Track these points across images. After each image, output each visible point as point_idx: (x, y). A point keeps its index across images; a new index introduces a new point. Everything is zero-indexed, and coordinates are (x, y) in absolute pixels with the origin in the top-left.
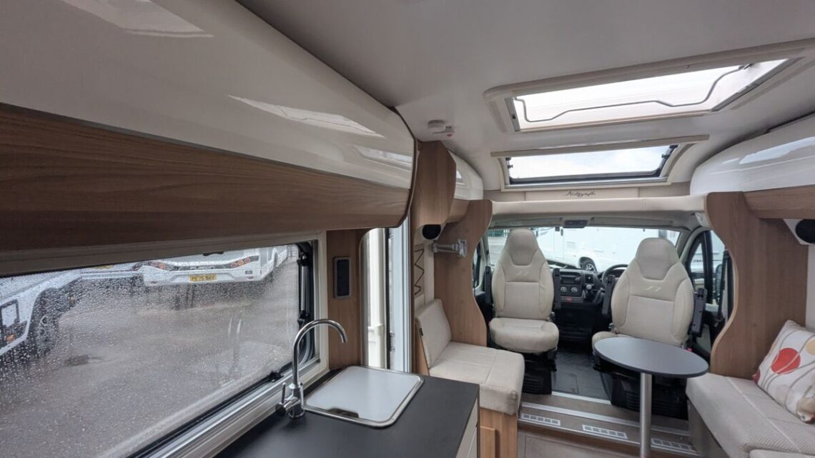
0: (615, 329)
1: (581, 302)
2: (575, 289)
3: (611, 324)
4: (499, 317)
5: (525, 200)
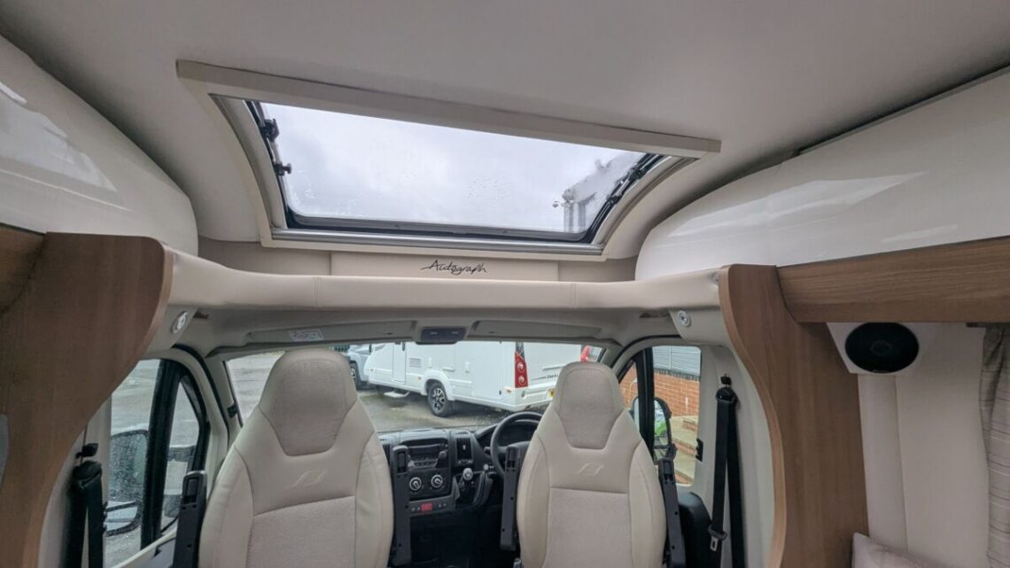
1: (452, 508)
2: (437, 479)
3: (516, 563)
5: (330, 274)
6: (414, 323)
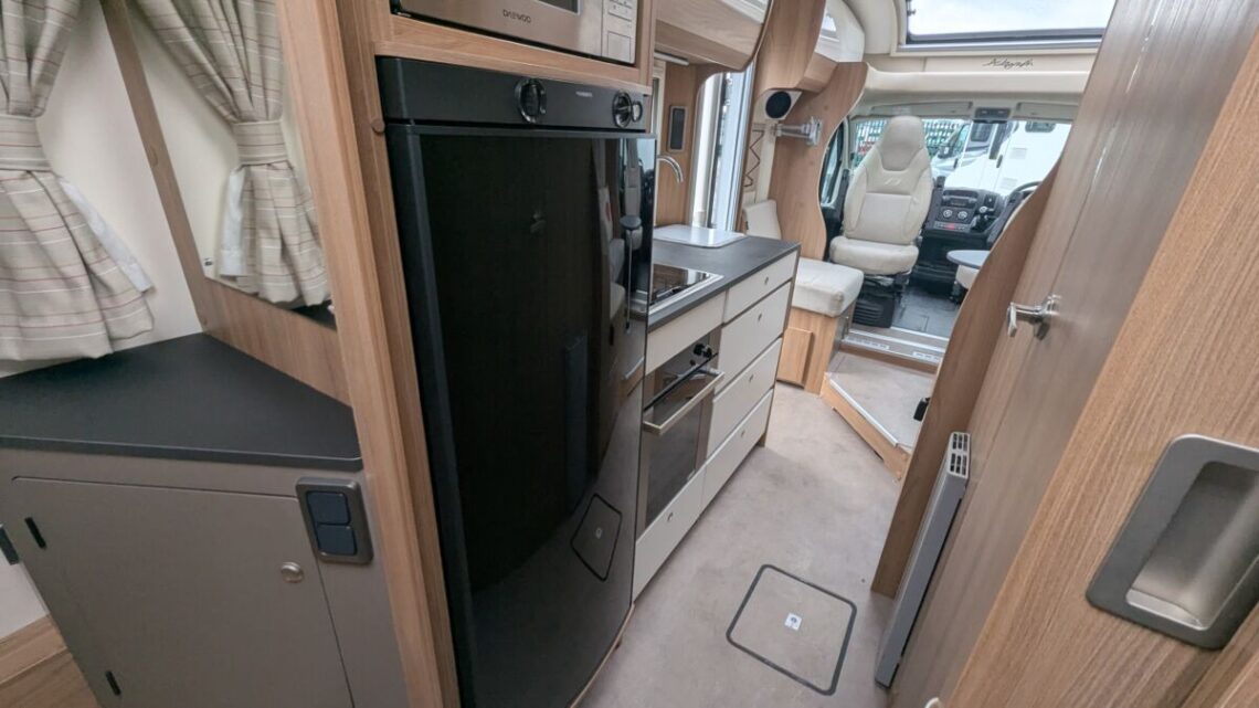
1: (967, 230)
4: (849, 238)
5: (923, 71)
6: (971, 104)
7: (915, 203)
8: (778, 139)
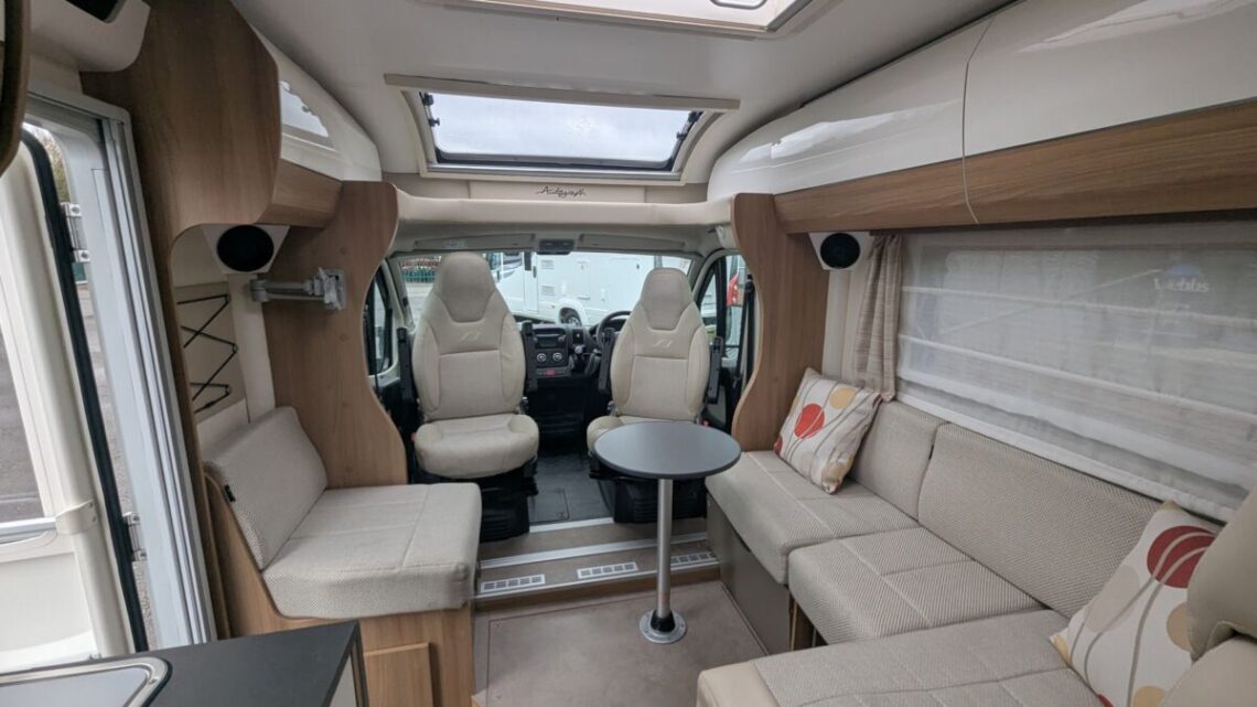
0: (617, 410)
1: (568, 375)
2: (558, 356)
3: (610, 403)
4: (430, 421)
5: (469, 197)
6: (533, 236)
7: (507, 359)
8: (264, 305)
